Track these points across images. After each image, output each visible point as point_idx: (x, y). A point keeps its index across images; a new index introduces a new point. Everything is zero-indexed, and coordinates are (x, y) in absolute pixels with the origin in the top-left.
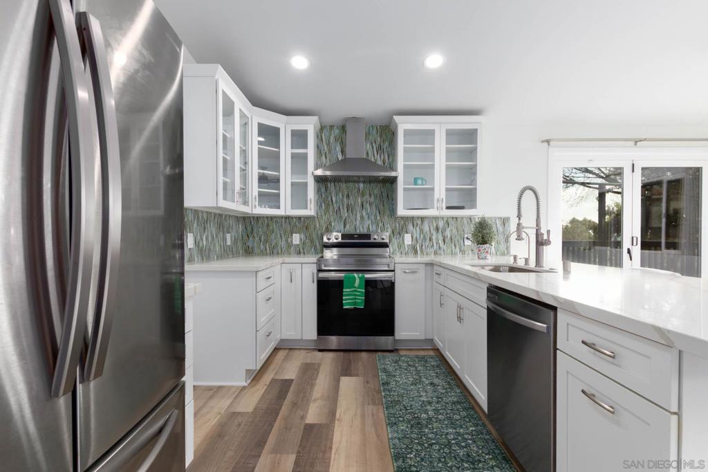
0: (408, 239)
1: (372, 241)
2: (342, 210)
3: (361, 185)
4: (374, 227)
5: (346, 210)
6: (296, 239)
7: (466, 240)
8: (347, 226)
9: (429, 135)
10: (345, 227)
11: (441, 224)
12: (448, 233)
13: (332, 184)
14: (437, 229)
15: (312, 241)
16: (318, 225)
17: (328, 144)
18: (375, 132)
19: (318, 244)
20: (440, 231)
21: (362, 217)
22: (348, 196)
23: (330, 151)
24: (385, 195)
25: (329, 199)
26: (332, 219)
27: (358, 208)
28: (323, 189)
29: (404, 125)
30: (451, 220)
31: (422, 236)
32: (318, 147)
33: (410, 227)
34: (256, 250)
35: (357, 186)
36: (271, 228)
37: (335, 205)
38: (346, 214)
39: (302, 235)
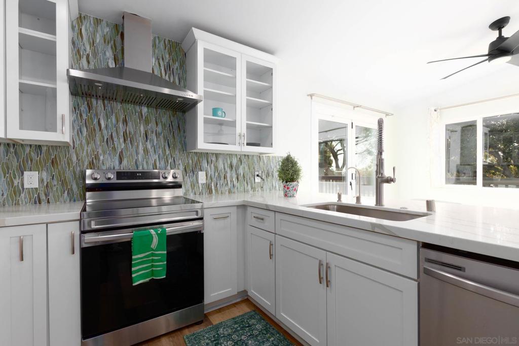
0: (202, 177)
2: (115, 139)
3: (145, 110)
4: (163, 163)
5: (122, 140)
7: (256, 178)
8: (125, 162)
10: (120, 162)
11: (235, 161)
12: (241, 171)
14: (231, 166)
15: (64, 183)
16: (74, 159)
17: (93, 44)
18: (162, 47)
19: (75, 187)
20: (234, 169)
21: (146, 151)
22: (125, 121)
23: (95, 54)
24: (175, 124)
25: (95, 121)
26: (100, 151)
27: (141, 140)
28: (84, 108)
30: (243, 157)
31: (217, 174)
32: (73, 43)
33: (205, 164)
35: (138, 108)
37: (105, 132)
38: (123, 146)
39: (44, 174)
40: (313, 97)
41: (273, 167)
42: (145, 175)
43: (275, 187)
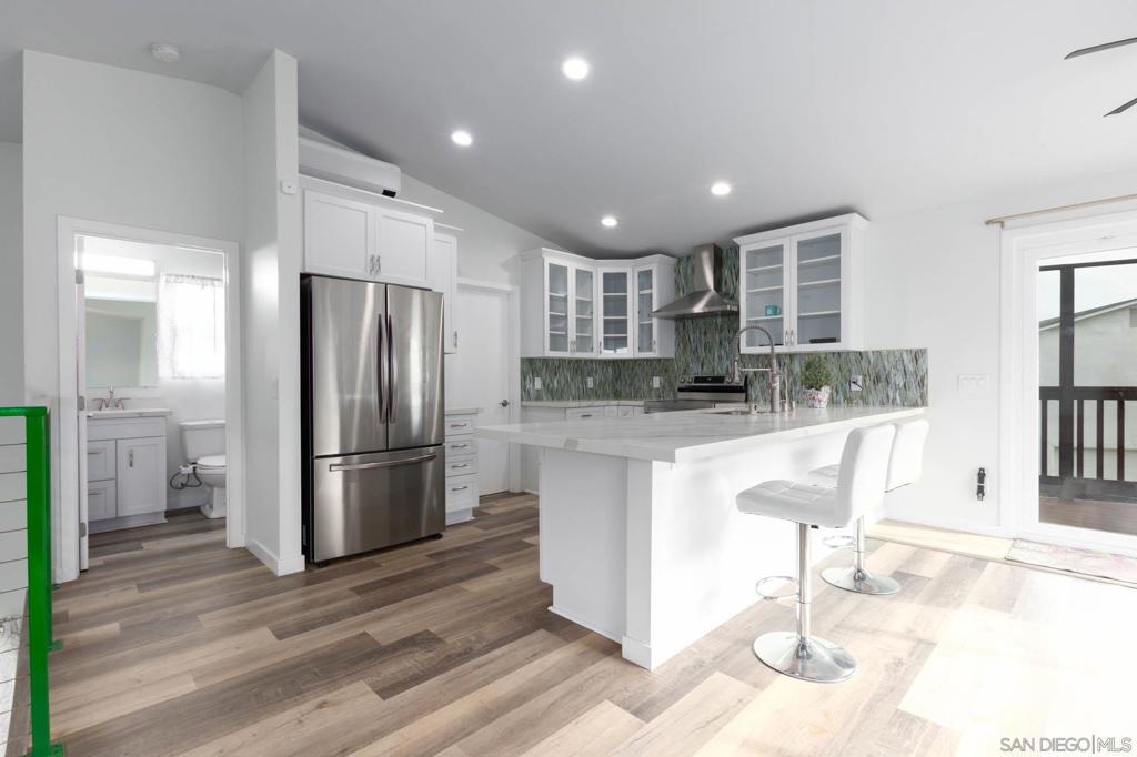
1: (725, 384)
2: (699, 350)
3: (719, 319)
5: (703, 350)
6: (656, 382)
7: (852, 385)
8: (705, 368)
9: (775, 253)
13: (689, 321)
15: (671, 384)
16: (676, 367)
17: (686, 277)
19: (676, 388)
21: (720, 357)
22: (705, 333)
23: (687, 284)
25: (687, 338)
26: (690, 360)
27: (716, 346)
28: (681, 325)
29: (747, 245)
30: (830, 356)
35: (714, 321)
36: (635, 371)
37: (693, 345)
38: (704, 355)
39: (662, 378)
40: (1007, 223)
41: (887, 367)
42: (721, 379)
43: (894, 400)
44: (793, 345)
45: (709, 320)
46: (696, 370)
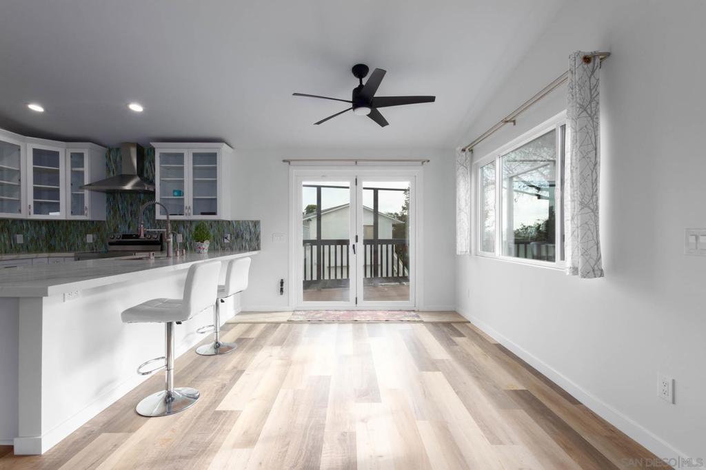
0: (179, 238)
2: (126, 215)
3: (142, 196)
5: (130, 216)
6: (90, 238)
7: (225, 240)
8: (131, 228)
9: (179, 157)
10: (129, 228)
12: (211, 233)
13: (119, 195)
15: (103, 240)
16: (107, 228)
17: (115, 162)
19: (107, 243)
22: (132, 205)
23: (116, 167)
25: (117, 206)
26: (119, 223)
28: (111, 199)
29: (160, 149)
31: (190, 236)
32: (107, 165)
33: (182, 229)
34: (58, 248)
35: (138, 196)
36: (69, 229)
37: (121, 212)
38: (130, 219)
39: (95, 235)
40: (292, 163)
41: (242, 229)
43: (245, 247)
44: (189, 215)
45: (134, 195)
46: (123, 229)
